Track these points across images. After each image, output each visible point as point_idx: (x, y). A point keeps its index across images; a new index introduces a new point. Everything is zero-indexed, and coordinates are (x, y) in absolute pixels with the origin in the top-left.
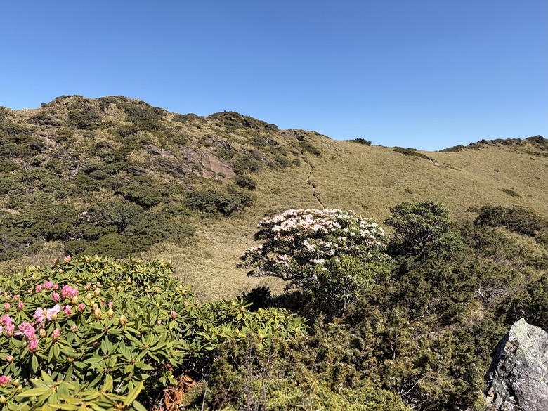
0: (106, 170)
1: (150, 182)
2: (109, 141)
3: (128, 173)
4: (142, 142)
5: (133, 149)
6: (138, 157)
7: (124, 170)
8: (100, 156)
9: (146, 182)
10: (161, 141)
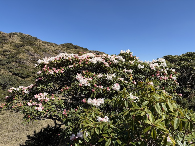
0: (6, 61)
1: (27, 67)
2: (10, 49)
3: (17, 63)
4: (25, 50)
5: (21, 53)
6: (23, 56)
7: (15, 62)
8: (5, 55)
9: (25, 67)
10: (35, 50)
